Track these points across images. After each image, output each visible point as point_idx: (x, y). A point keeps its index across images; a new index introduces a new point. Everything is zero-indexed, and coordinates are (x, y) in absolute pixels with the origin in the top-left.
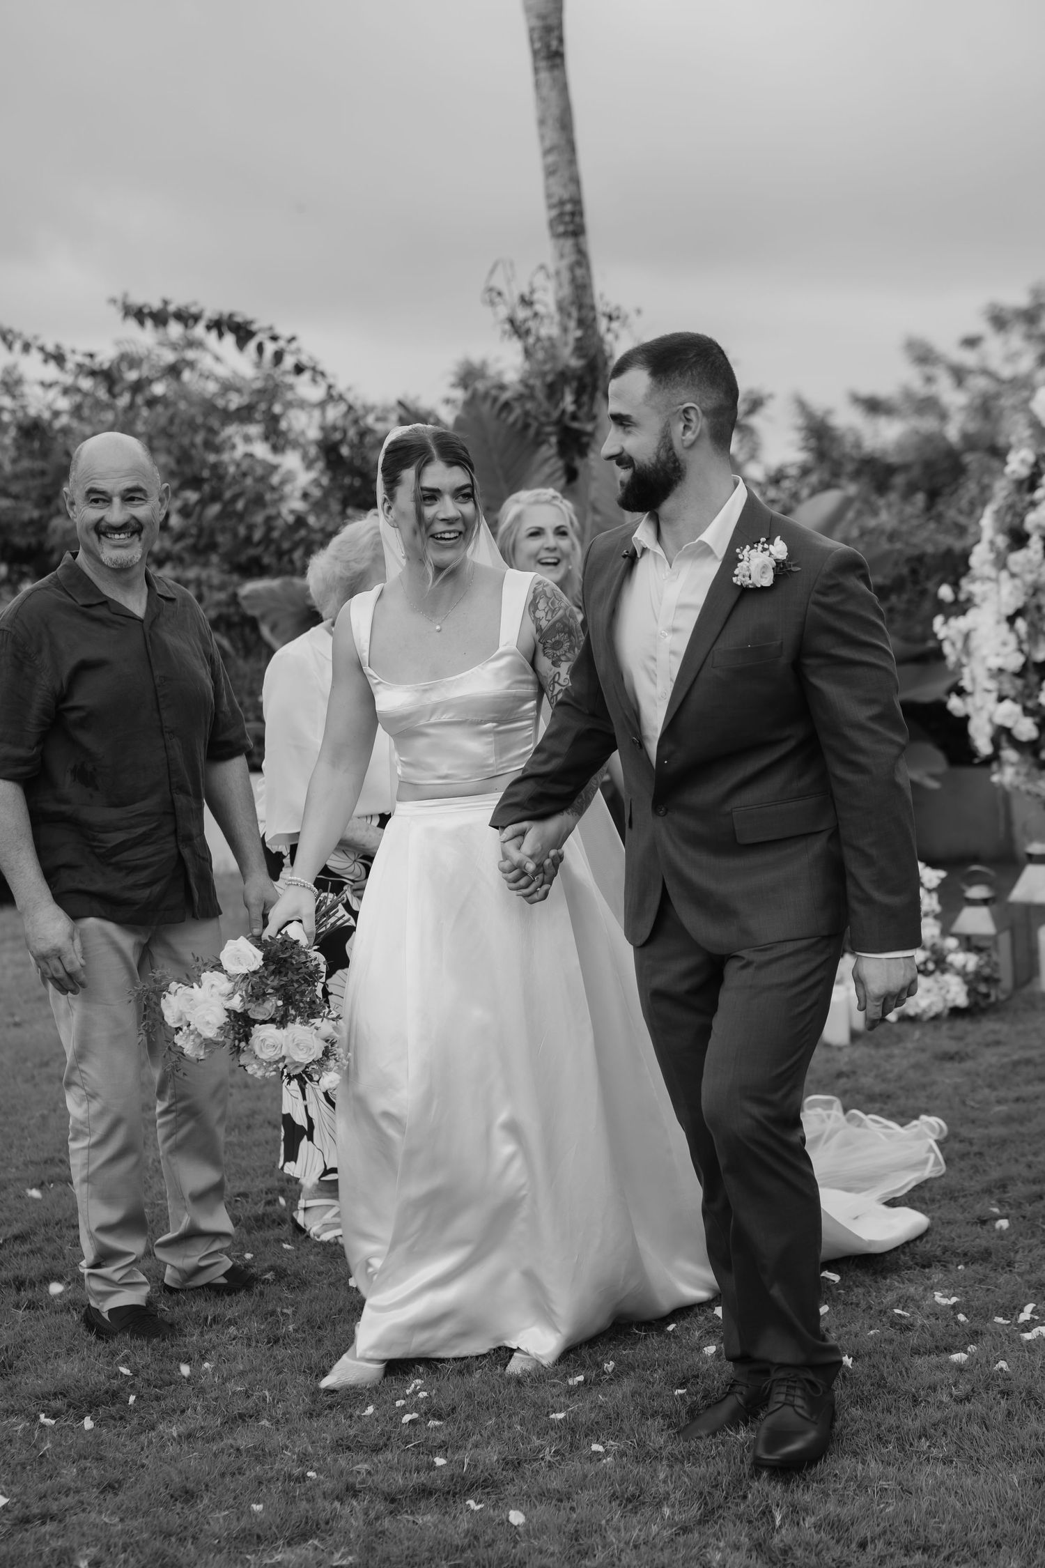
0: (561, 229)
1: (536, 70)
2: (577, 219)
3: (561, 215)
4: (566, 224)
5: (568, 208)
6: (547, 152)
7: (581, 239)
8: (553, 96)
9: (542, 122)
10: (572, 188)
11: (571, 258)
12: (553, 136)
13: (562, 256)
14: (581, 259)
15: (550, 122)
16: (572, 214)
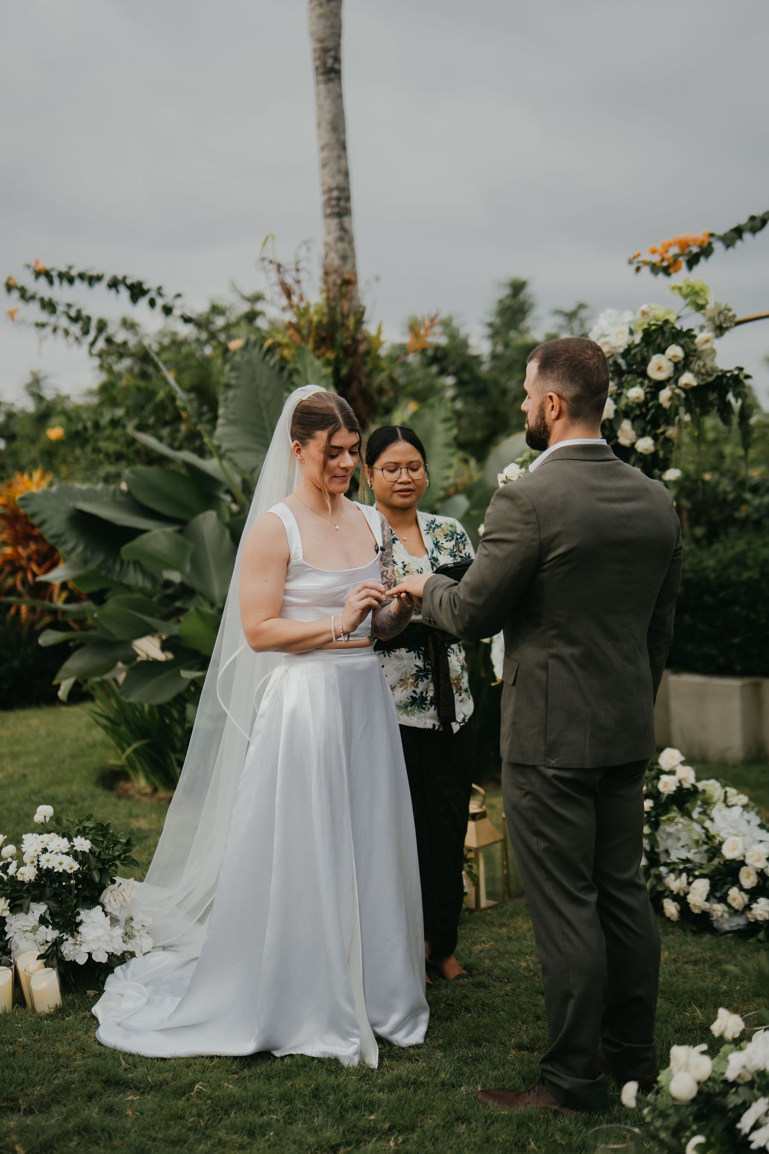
0: (329, 211)
1: (318, 83)
2: (342, 203)
3: (329, 199)
4: (333, 207)
5: (335, 194)
6: (323, 148)
7: (346, 220)
8: (327, 104)
9: (319, 125)
10: (340, 179)
11: (336, 234)
12: (327, 137)
13: (328, 233)
14: (345, 235)
15: (324, 125)
16: (339, 199)
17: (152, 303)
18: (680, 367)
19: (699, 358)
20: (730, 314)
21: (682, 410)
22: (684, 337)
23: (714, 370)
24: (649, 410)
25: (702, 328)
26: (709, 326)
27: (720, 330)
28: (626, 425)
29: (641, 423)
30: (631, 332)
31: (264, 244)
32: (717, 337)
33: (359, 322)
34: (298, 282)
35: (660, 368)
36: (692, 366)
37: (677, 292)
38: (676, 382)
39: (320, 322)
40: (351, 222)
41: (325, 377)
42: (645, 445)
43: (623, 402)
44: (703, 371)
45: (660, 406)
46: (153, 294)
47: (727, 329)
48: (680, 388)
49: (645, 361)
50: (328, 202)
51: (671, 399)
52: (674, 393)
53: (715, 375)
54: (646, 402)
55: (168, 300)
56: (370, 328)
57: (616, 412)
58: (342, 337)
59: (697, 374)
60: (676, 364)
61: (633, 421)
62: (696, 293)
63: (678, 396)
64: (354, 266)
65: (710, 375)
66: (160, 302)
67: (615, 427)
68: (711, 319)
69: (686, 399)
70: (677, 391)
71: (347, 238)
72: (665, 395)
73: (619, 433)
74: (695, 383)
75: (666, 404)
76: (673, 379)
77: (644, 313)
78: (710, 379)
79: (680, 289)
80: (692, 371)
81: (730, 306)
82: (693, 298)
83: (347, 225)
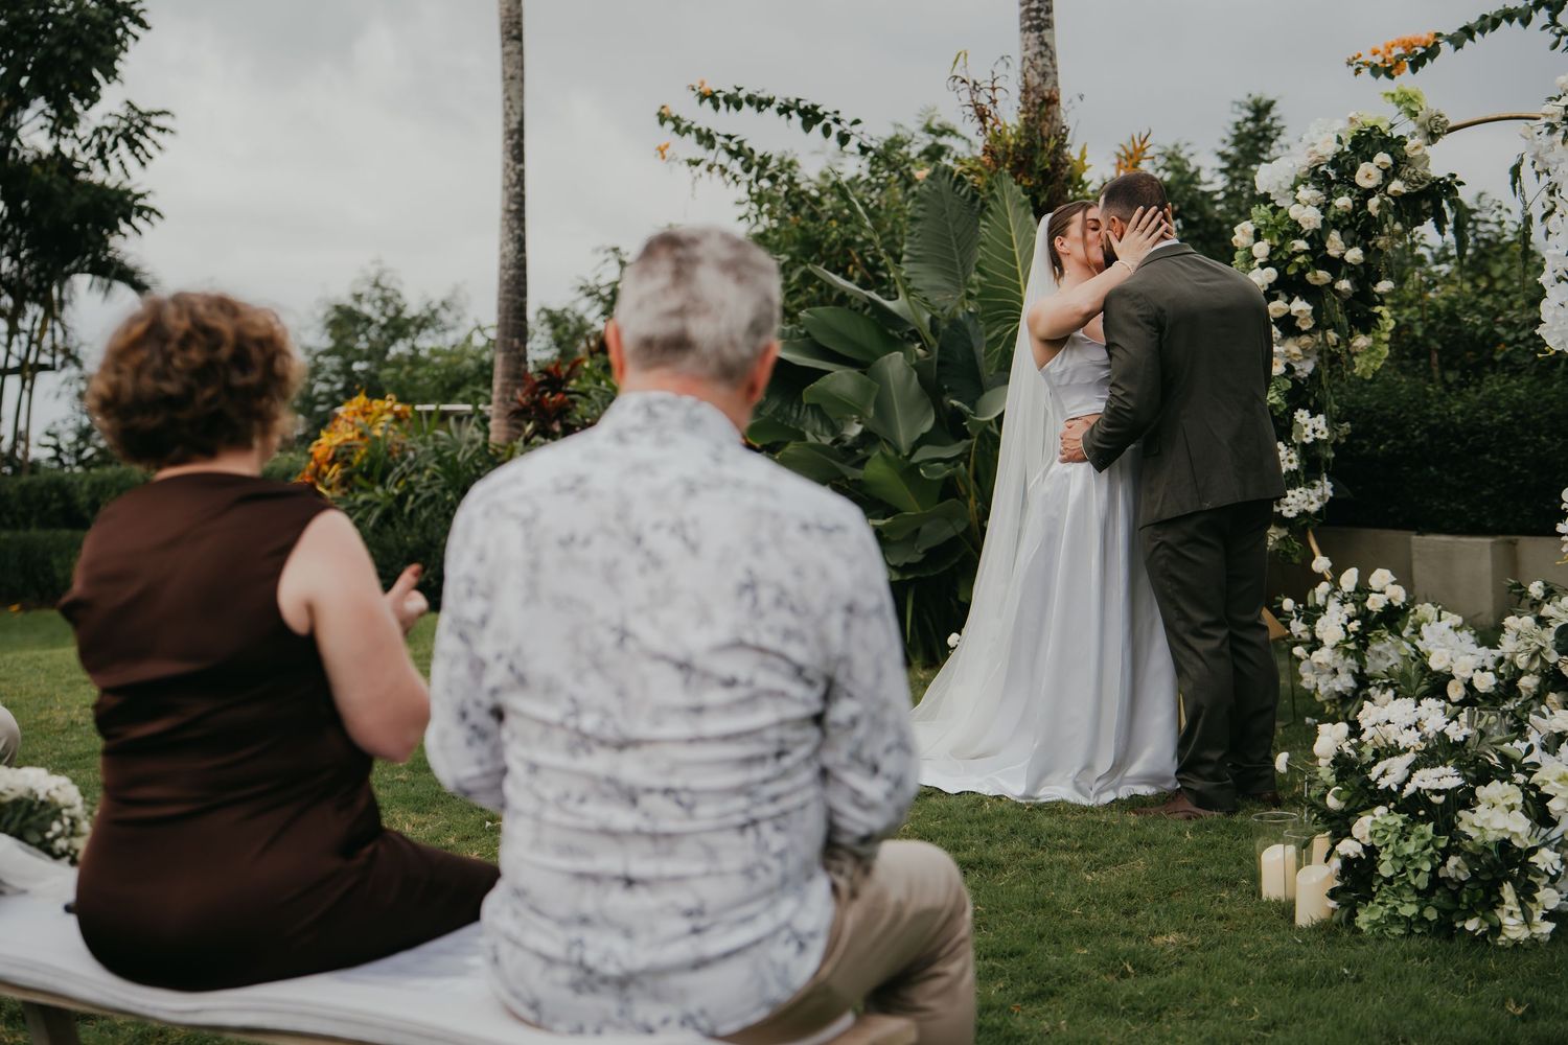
0: (1028, 23)
2: (1043, 15)
3: (1029, 10)
4: (1031, 19)
7: (1046, 32)
11: (1034, 48)
13: (1026, 47)
14: (1046, 50)
16: (1038, 10)
17: (827, 131)
18: (1389, 174)
19: (1409, 166)
20: (1442, 120)
21: (1391, 218)
22: (1394, 145)
23: (1425, 177)
24: (1358, 219)
25: (1413, 135)
26: (1422, 132)
27: (1433, 137)
28: (1335, 235)
29: (1350, 234)
30: (1340, 141)
31: (955, 62)
32: (1429, 144)
33: (1061, 145)
34: (994, 102)
35: (1368, 176)
36: (1402, 174)
37: (1389, 99)
38: (1386, 189)
39: (1017, 146)
40: (1052, 36)
41: (1023, 204)
42: (1354, 255)
43: (1332, 211)
44: (1414, 178)
45: (1370, 213)
46: (828, 120)
47: (1439, 135)
48: (1389, 196)
49: (1354, 170)
50: (1026, 15)
51: (1379, 207)
52: (1381, 198)
53: (1428, 182)
54: (1355, 211)
55: (845, 126)
56: (1073, 152)
57: (1323, 221)
58: (1043, 161)
59: (1407, 181)
60: (1385, 172)
61: (1342, 234)
62: (1410, 100)
63: (1387, 203)
64: (1055, 84)
65: (1422, 183)
66: (835, 128)
67: (1324, 238)
68: (1422, 126)
69: (1396, 207)
70: (1386, 199)
71: (1048, 53)
72: (1373, 203)
73: (1328, 245)
74: (1404, 191)
75: (1375, 213)
76: (1382, 188)
77: (1352, 120)
78: (1421, 187)
79: (1393, 95)
80: (1402, 179)
81: (1442, 112)
82: (1407, 105)
83: (1047, 40)
